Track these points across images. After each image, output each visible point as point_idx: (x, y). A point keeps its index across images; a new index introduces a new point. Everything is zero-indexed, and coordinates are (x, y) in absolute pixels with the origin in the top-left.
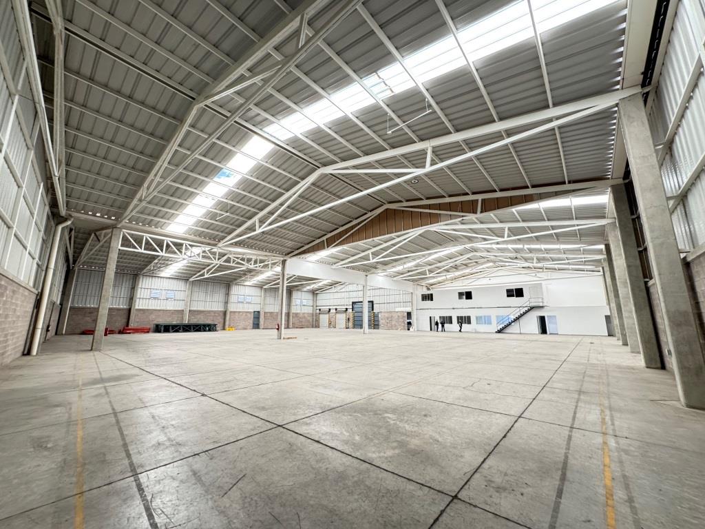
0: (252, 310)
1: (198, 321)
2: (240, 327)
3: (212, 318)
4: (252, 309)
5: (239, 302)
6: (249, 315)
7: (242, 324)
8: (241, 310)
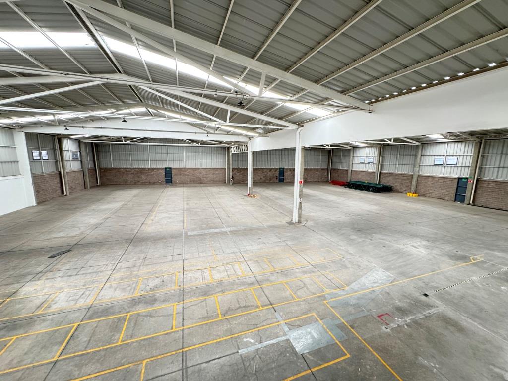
0: (457, 176)
1: (388, 182)
2: (434, 195)
3: (400, 180)
4: (455, 174)
5: (436, 165)
6: (449, 182)
7: (436, 193)
8: (438, 175)
